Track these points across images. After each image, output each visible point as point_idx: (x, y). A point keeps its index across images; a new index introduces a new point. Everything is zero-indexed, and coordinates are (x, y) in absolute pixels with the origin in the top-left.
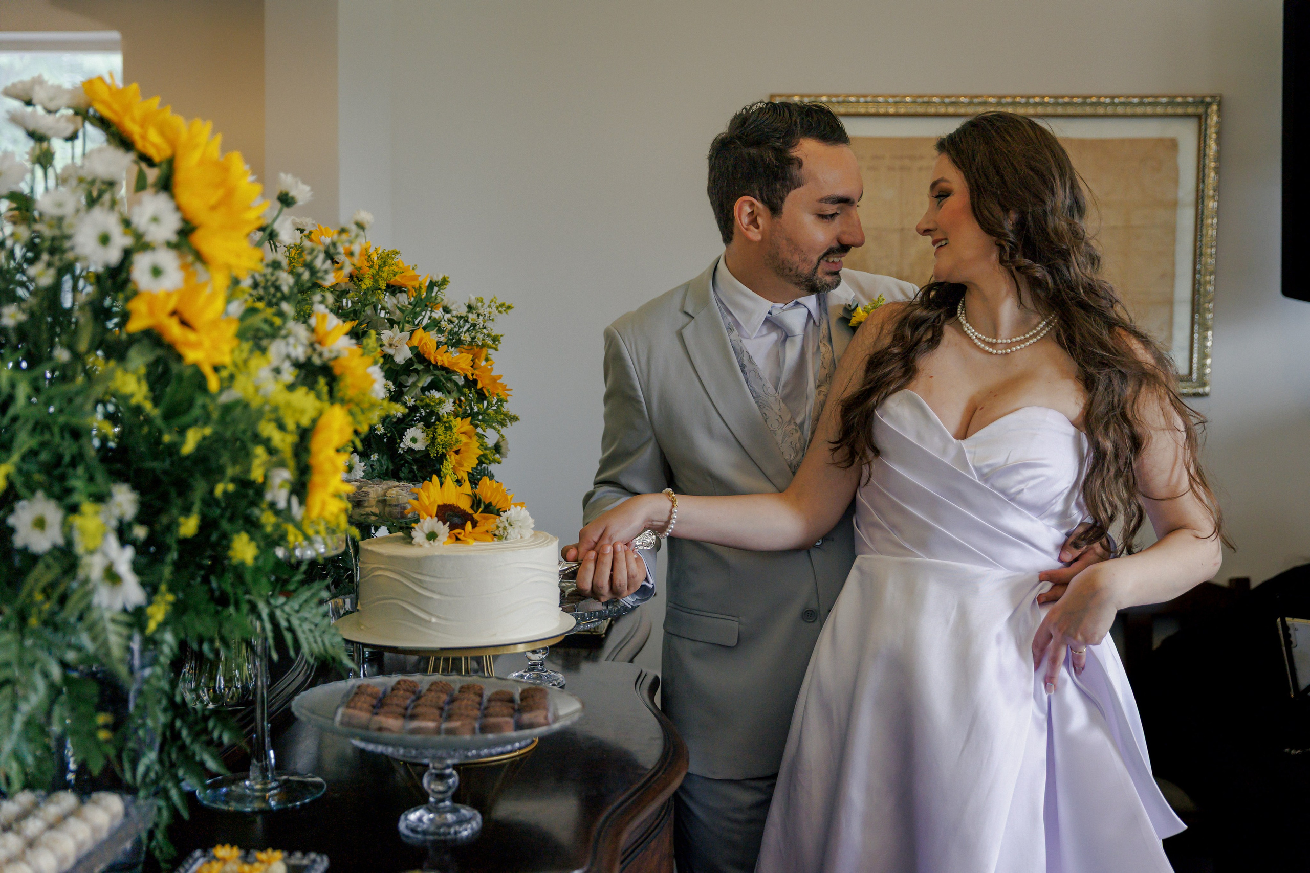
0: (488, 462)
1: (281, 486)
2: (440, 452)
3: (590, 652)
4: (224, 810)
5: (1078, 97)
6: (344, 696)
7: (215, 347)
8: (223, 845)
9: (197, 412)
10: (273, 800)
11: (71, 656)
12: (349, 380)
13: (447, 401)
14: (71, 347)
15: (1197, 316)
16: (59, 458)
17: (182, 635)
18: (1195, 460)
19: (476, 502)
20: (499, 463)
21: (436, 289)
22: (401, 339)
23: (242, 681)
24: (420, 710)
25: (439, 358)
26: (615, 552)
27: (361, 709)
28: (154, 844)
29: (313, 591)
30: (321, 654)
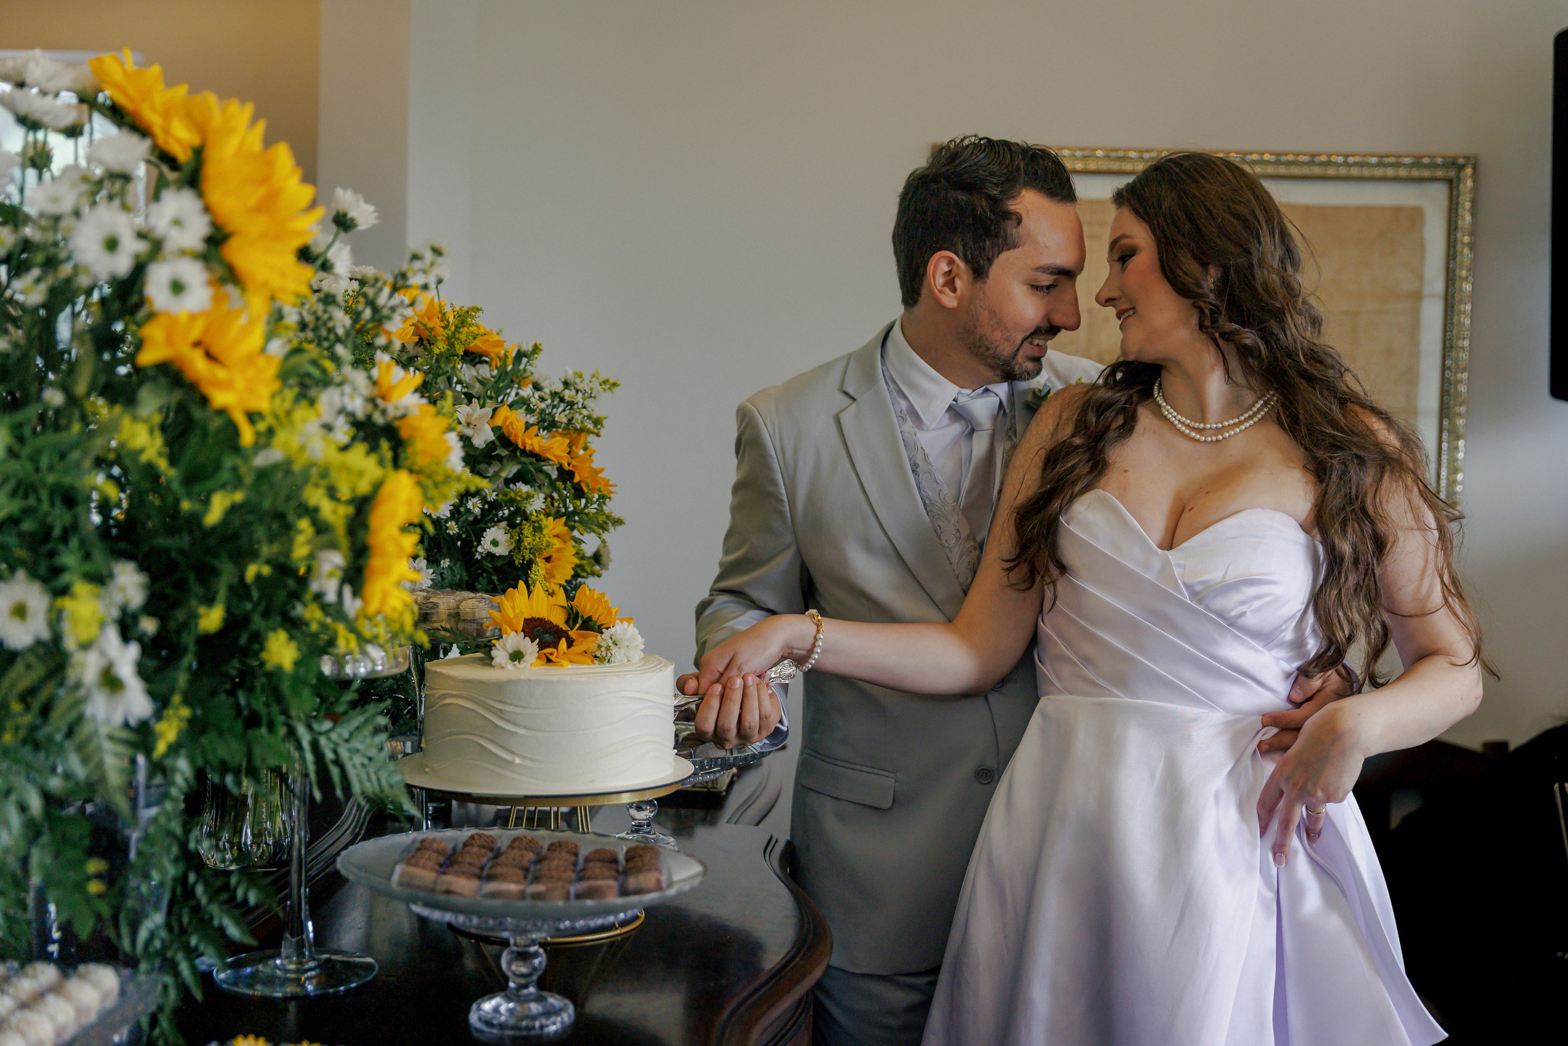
0: (585, 574)
1: (331, 575)
2: (527, 558)
3: (707, 814)
4: (249, 995)
5: (1305, 155)
6: (403, 851)
7: (250, 389)
8: (246, 1036)
9: (225, 475)
10: (311, 984)
11: (55, 784)
12: (419, 445)
13: (536, 496)
14: (66, 388)
15: (1446, 422)
16: (48, 530)
17: (200, 762)
18: (1449, 566)
19: (572, 617)
20: (599, 576)
21: (525, 360)
22: (481, 417)
23: (274, 836)
24: (499, 870)
25: (528, 441)
26: (745, 687)
27: (424, 867)
28: (157, 1032)
29: (367, 715)
30: (376, 795)
